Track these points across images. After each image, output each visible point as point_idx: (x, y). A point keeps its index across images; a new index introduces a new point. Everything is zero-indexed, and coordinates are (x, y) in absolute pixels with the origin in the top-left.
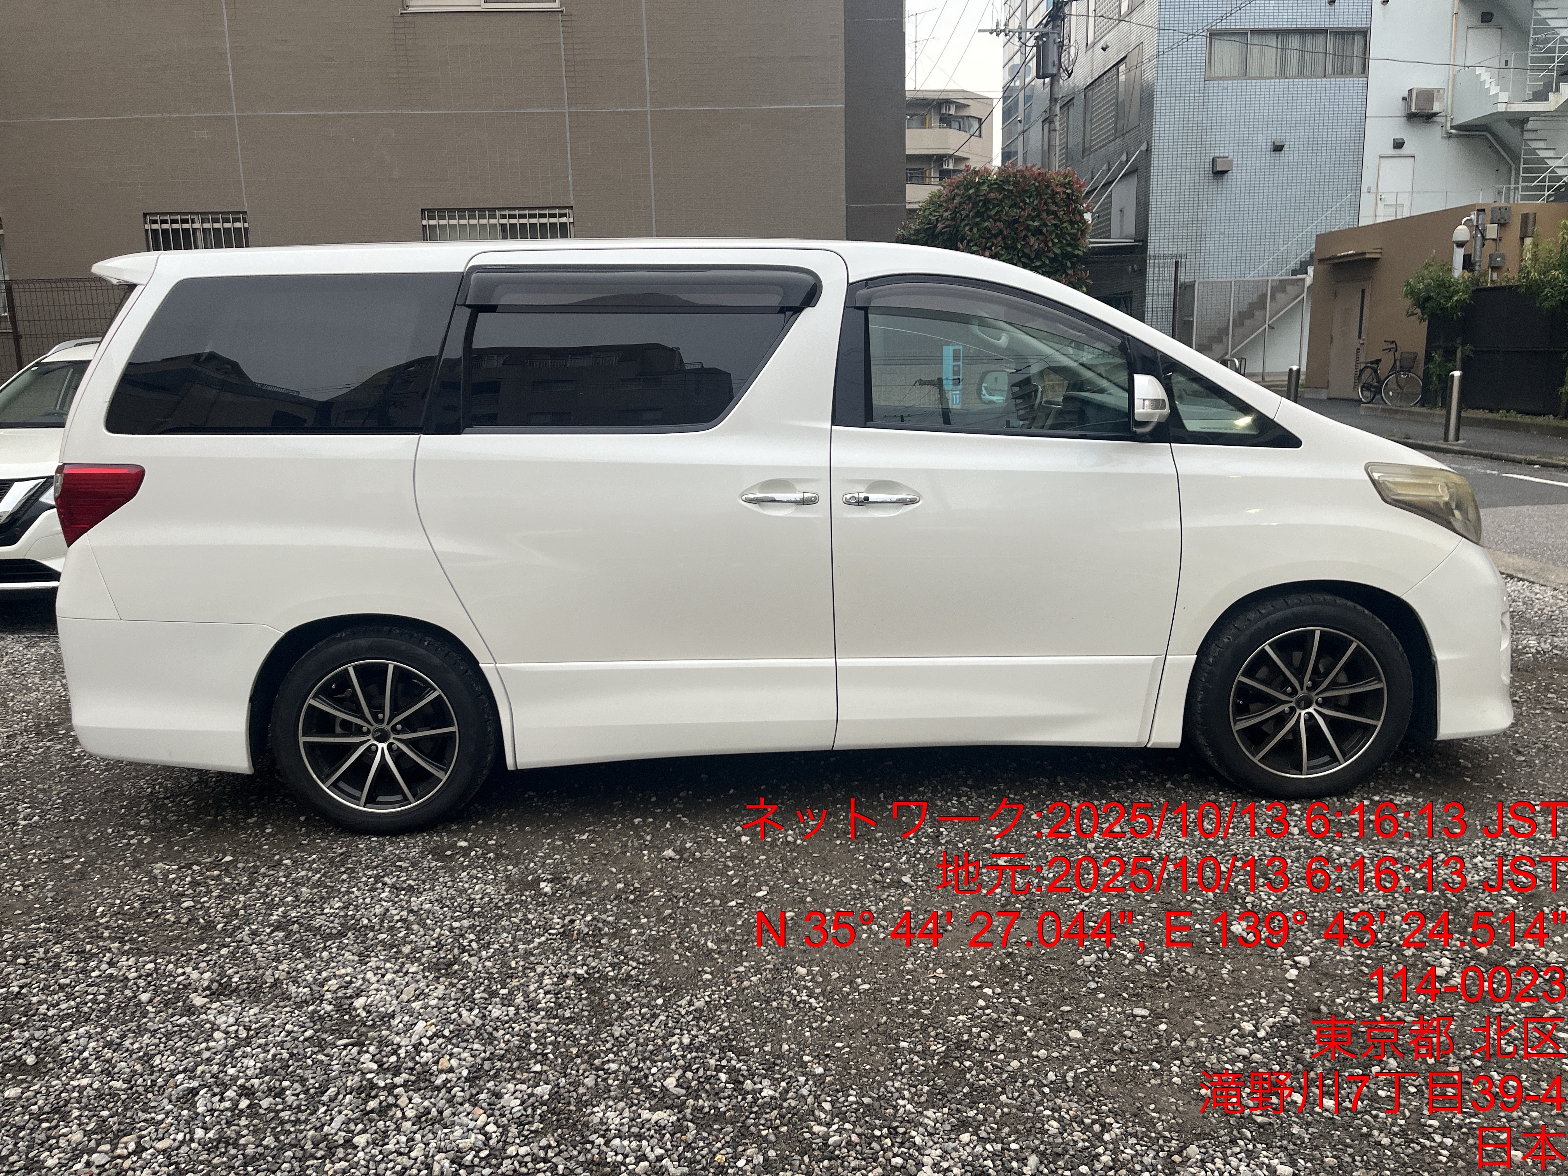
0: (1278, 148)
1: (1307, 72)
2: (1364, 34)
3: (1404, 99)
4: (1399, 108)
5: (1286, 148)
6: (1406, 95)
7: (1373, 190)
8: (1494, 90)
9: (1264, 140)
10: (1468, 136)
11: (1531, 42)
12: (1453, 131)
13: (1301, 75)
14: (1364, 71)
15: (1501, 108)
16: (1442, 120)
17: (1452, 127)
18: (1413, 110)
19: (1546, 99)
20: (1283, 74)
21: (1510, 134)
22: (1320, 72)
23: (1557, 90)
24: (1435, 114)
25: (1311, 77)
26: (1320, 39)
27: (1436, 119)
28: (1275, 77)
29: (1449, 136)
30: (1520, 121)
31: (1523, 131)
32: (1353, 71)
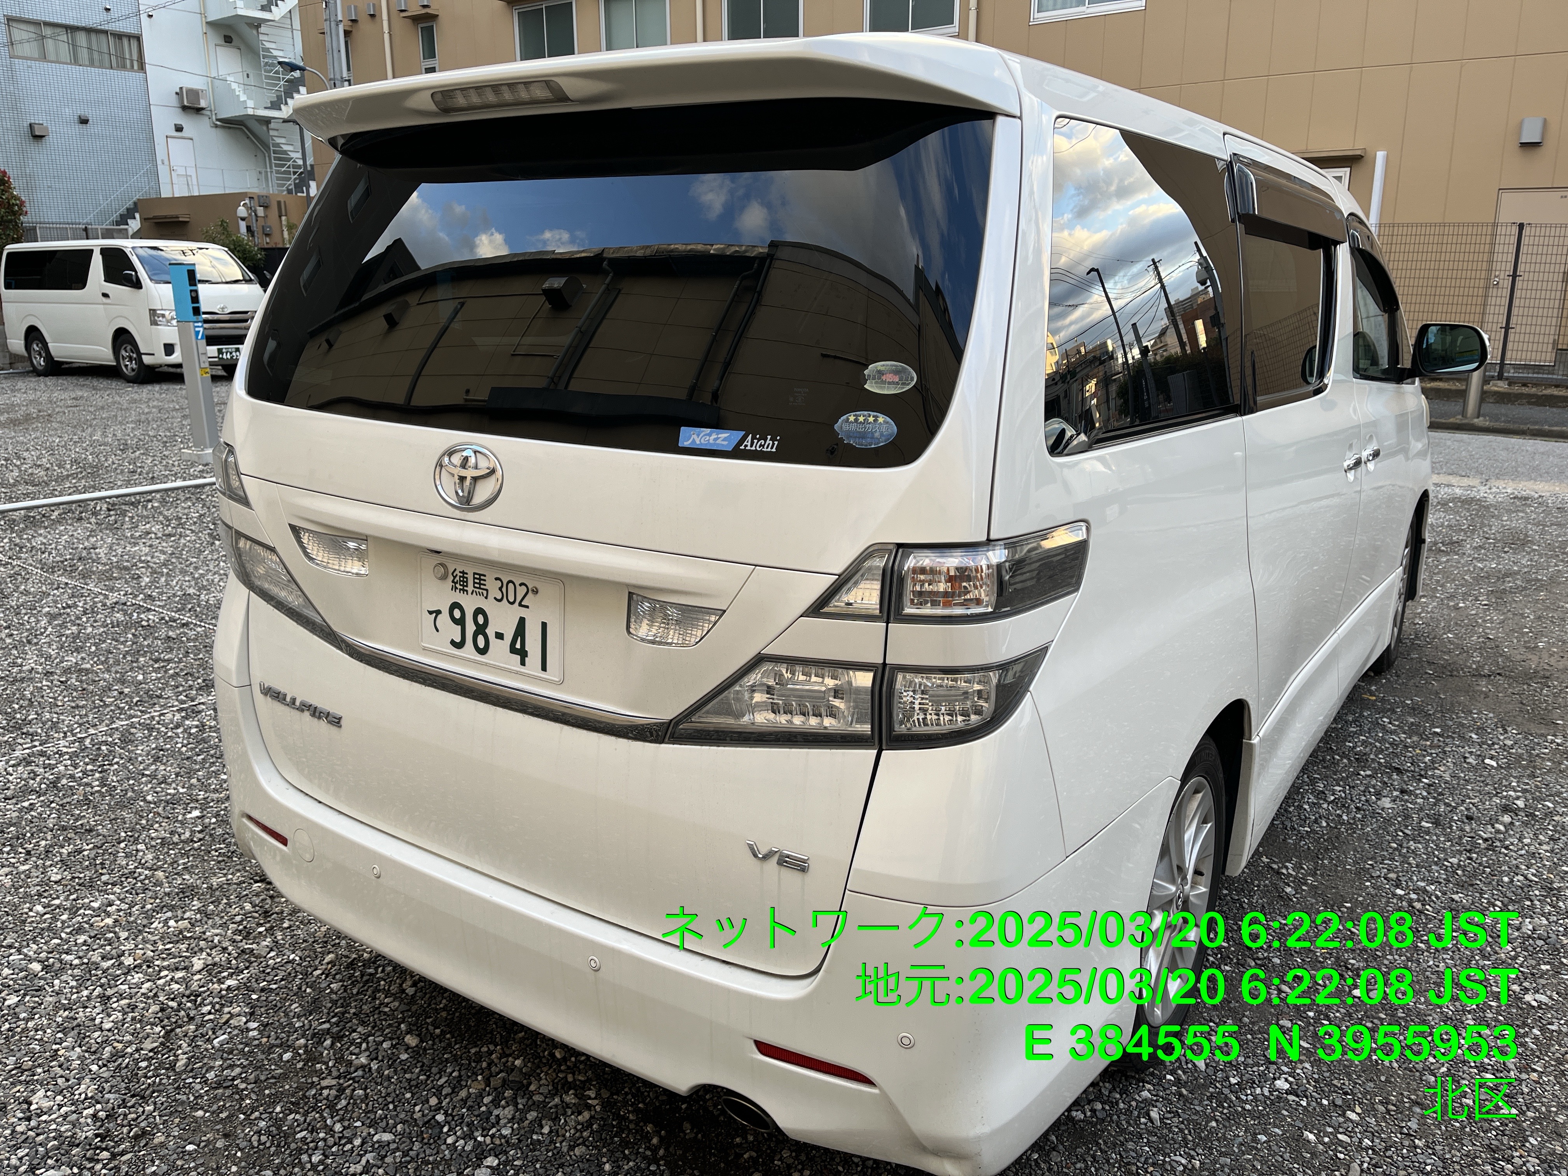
0: (84, 121)
1: (96, 63)
2: (138, 38)
3: (177, 93)
4: (174, 101)
5: (90, 122)
6: (178, 91)
7: (166, 162)
8: (243, 98)
9: (70, 112)
10: (230, 128)
11: (262, 64)
12: (218, 123)
13: (92, 64)
14: (142, 67)
15: (250, 112)
16: (208, 113)
17: (217, 120)
18: (186, 103)
19: (281, 109)
20: (77, 62)
21: (260, 129)
22: (107, 64)
23: (286, 104)
24: (203, 109)
25: (101, 67)
26: (103, 37)
27: (204, 112)
28: (71, 64)
29: (216, 126)
30: (266, 121)
31: (268, 129)
32: (132, 66)
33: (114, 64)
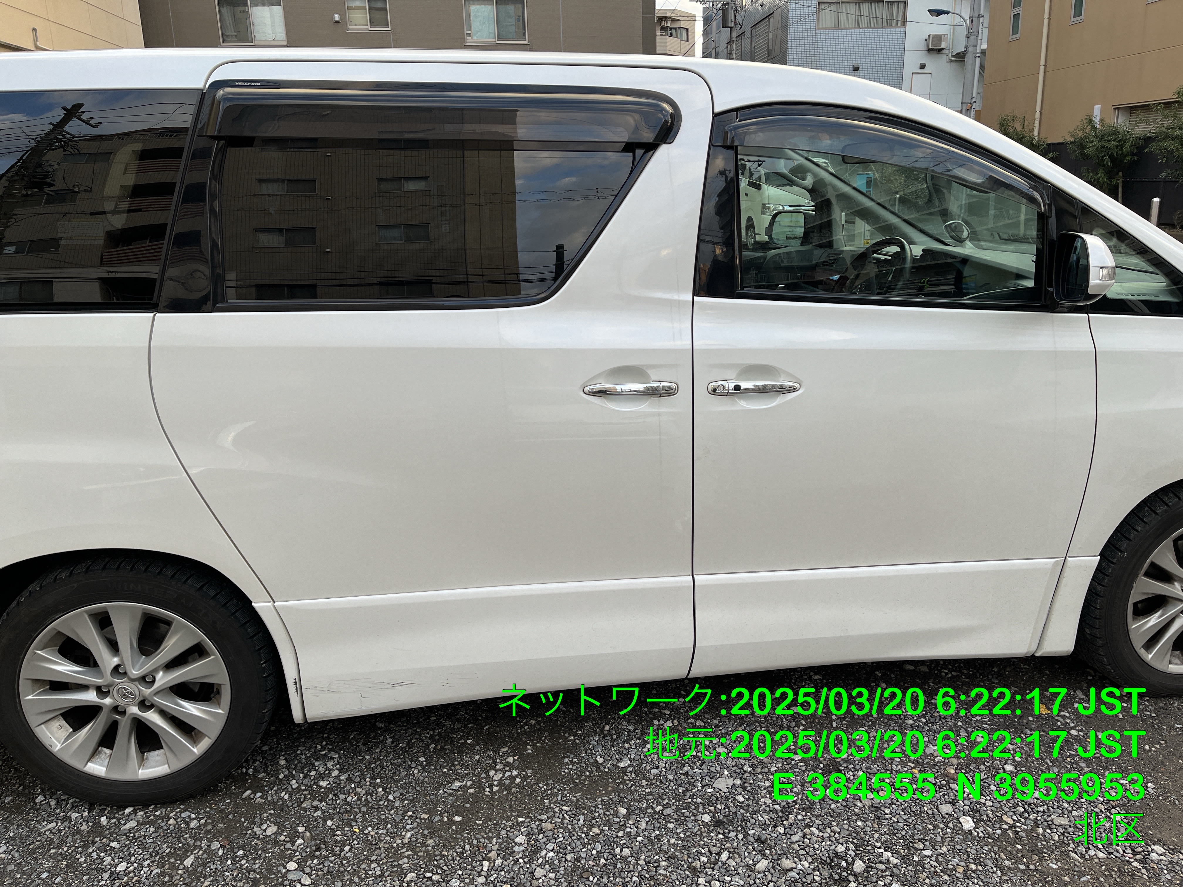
0: (856, 69)
1: (873, 25)
2: (904, 2)
3: (926, 40)
4: (923, 46)
5: (861, 68)
9: (848, 63)
10: (961, 61)
12: (953, 58)
13: (869, 27)
14: (904, 24)
16: (947, 52)
17: (953, 56)
18: (931, 47)
20: (859, 27)
22: (880, 25)
24: (943, 49)
25: (875, 27)
26: (879, 6)
27: (942, 51)
28: (855, 28)
29: (951, 61)
32: (898, 25)
33: (884, 24)
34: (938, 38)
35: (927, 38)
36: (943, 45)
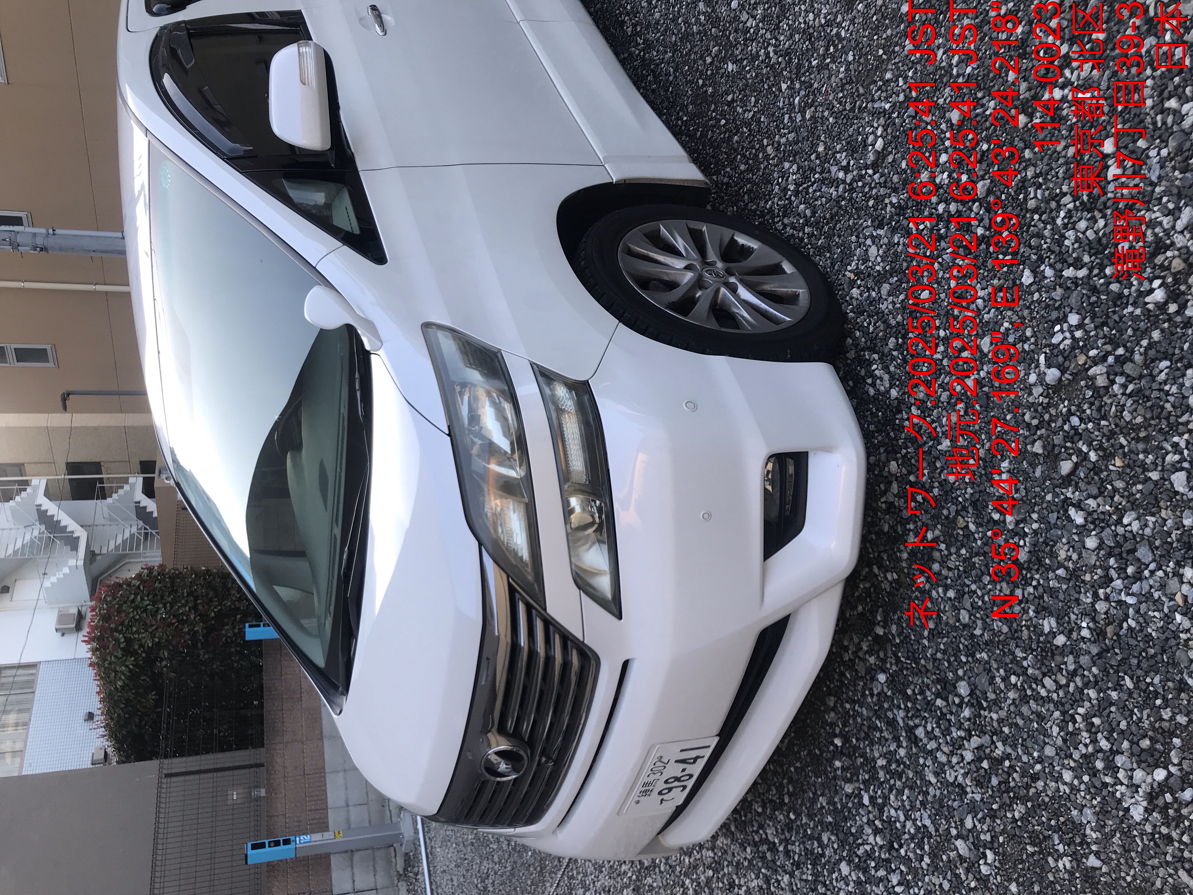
0: (91, 716)
1: (27, 706)
3: (63, 635)
4: (70, 637)
8: (66, 570)
11: (31, 556)
13: (29, 710)
14: (33, 666)
15: (81, 563)
18: (74, 626)
19: (78, 538)
20: (26, 724)
21: (101, 563)
22: (29, 697)
23: (72, 532)
24: (79, 612)
25: (32, 701)
27: (83, 613)
28: (28, 729)
30: (91, 556)
31: (100, 554)
32: (32, 674)
33: (30, 690)
34: (62, 618)
35: (59, 634)
36: (75, 611)
